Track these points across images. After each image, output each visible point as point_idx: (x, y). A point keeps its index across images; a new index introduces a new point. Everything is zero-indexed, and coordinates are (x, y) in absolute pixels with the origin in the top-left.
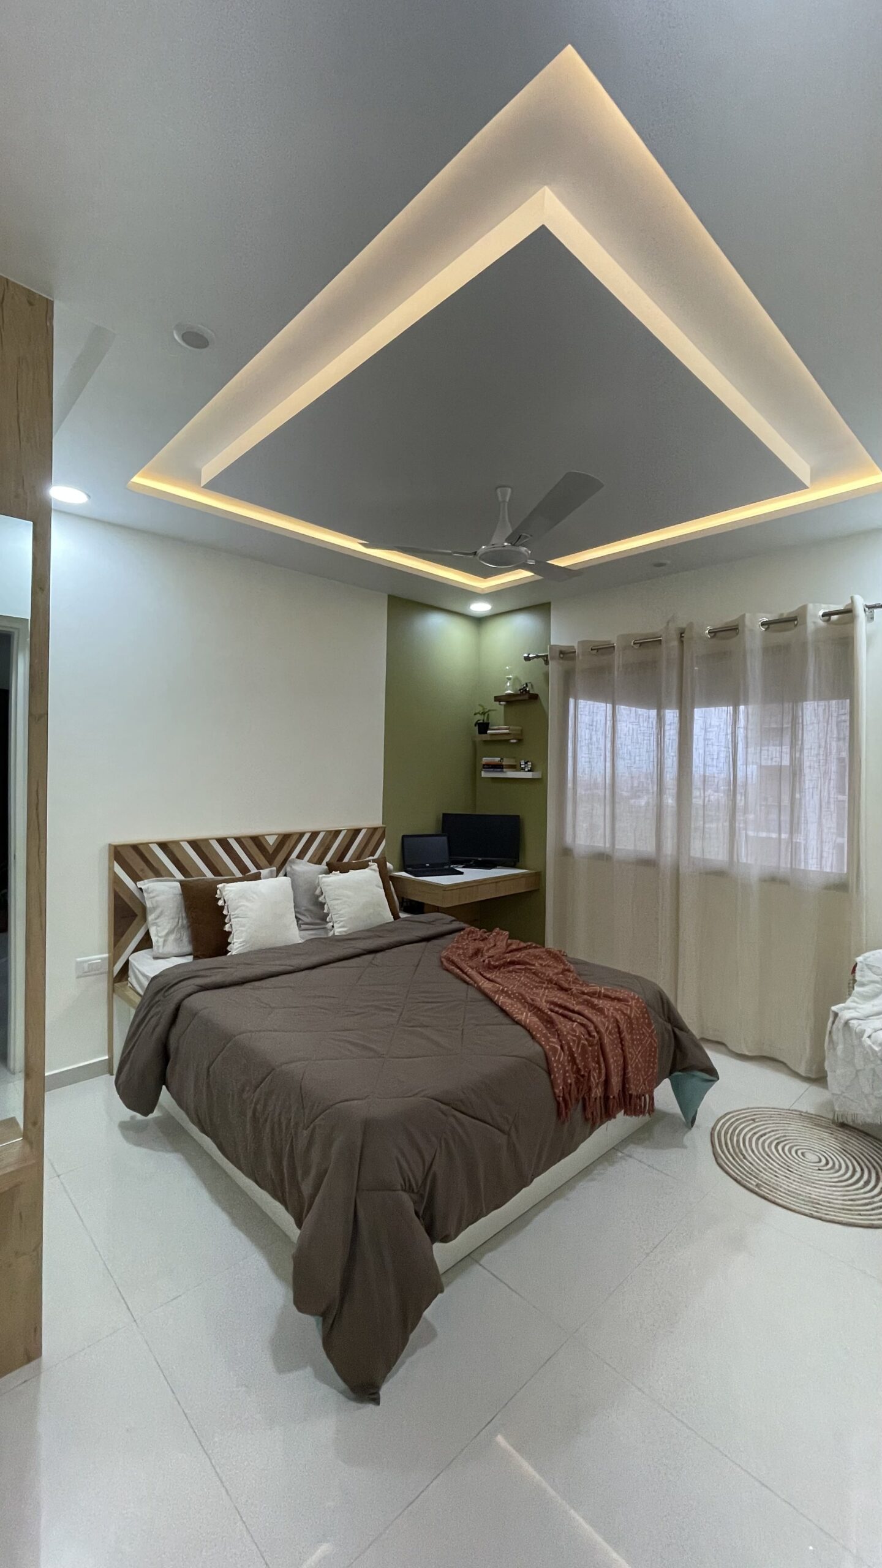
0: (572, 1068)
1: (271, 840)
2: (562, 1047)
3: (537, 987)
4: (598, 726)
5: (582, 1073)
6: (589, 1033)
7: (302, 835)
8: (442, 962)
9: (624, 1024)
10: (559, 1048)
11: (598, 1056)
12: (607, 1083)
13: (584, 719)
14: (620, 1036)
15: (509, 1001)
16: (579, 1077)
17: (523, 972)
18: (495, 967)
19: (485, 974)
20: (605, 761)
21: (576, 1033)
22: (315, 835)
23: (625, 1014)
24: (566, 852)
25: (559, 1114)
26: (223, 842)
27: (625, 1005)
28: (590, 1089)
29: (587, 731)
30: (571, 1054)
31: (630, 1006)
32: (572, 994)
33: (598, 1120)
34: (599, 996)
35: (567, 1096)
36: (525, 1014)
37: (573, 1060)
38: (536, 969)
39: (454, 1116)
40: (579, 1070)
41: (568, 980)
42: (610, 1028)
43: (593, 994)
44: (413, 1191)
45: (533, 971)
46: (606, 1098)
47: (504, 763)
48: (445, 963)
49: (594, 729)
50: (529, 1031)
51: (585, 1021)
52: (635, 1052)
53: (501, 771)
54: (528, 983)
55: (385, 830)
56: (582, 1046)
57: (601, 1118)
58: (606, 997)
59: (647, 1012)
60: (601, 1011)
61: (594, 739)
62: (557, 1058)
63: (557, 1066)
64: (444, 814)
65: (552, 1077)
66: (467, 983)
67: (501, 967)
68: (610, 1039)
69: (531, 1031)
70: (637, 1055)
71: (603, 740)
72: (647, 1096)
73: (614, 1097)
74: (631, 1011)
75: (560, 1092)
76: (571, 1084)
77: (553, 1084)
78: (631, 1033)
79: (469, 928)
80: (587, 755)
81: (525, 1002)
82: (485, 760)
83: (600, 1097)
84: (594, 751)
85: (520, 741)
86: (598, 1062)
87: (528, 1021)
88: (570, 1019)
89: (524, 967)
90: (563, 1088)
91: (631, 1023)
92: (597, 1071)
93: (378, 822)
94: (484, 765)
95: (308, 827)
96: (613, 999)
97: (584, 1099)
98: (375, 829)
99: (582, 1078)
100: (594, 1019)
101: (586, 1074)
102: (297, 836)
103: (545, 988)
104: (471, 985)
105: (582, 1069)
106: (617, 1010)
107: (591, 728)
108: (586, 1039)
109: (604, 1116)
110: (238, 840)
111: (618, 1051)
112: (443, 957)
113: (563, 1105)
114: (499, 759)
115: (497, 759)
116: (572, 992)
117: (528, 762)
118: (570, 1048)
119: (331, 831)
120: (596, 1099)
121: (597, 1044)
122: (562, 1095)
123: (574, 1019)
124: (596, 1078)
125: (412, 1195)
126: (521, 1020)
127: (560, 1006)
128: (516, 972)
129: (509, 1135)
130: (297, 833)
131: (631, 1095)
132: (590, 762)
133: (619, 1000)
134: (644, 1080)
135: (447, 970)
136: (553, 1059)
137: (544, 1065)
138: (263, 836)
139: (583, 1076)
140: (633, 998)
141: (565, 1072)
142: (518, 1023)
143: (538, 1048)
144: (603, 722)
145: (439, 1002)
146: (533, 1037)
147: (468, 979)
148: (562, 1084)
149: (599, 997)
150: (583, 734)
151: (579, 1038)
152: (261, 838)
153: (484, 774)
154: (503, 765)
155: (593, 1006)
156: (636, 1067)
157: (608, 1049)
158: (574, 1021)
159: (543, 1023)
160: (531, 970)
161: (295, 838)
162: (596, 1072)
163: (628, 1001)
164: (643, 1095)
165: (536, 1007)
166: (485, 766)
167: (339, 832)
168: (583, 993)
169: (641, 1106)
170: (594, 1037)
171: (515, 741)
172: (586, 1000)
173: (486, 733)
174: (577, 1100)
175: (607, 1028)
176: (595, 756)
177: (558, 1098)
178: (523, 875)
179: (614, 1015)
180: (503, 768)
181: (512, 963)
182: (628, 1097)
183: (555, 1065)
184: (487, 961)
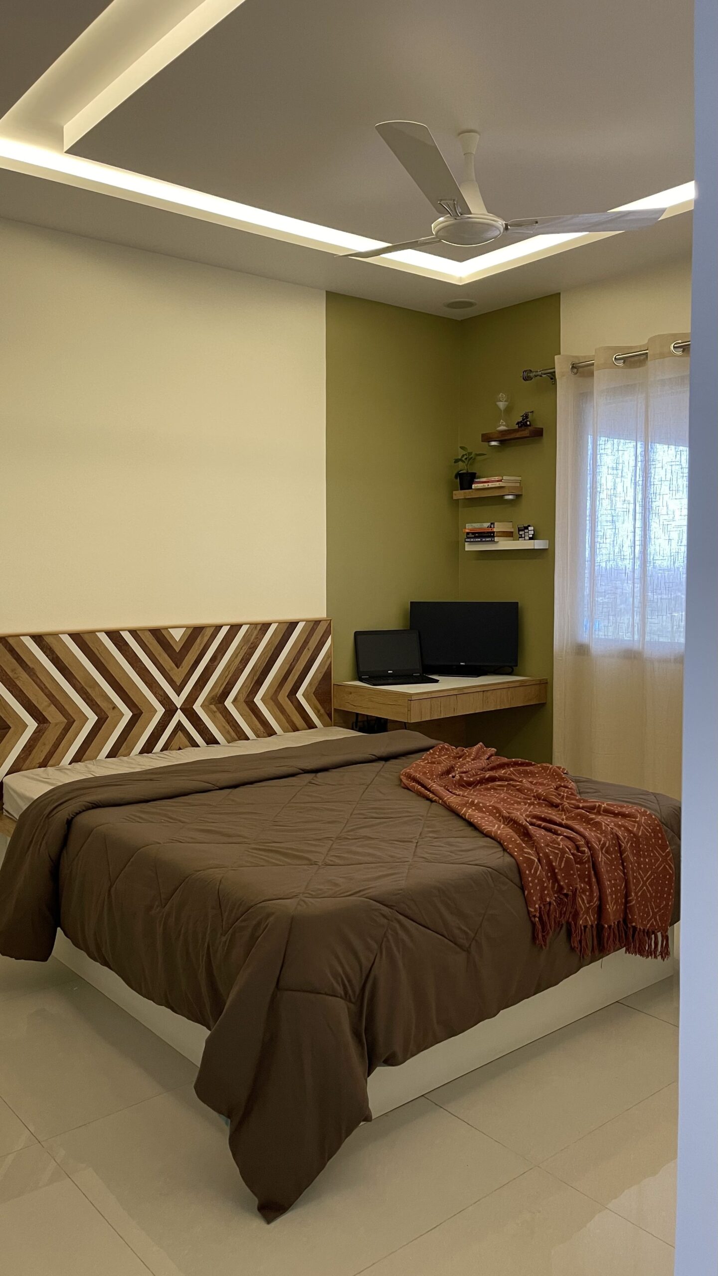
0: (553, 887)
1: (177, 635)
2: (539, 860)
3: (519, 803)
4: (625, 470)
5: (565, 891)
6: (578, 848)
7: (218, 628)
8: (401, 780)
9: (627, 842)
10: (536, 860)
11: (589, 876)
12: (600, 910)
13: (606, 460)
14: (621, 855)
15: (480, 815)
16: (562, 897)
17: (505, 789)
18: (469, 784)
19: (454, 791)
20: (635, 519)
21: (560, 846)
22: (235, 628)
23: (630, 832)
24: (582, 650)
25: (534, 938)
26: (115, 636)
27: (633, 821)
28: (576, 915)
29: (610, 477)
30: (552, 869)
31: (638, 823)
32: (563, 810)
33: (589, 952)
34: (598, 810)
35: (545, 917)
36: (497, 825)
37: (554, 877)
38: (522, 786)
39: (399, 922)
40: (561, 888)
41: (560, 795)
42: (607, 845)
43: (591, 809)
44: (350, 1001)
45: (518, 787)
46: (600, 928)
47: (495, 530)
48: (404, 780)
49: (620, 474)
50: (499, 843)
51: (573, 835)
52: (642, 878)
53: (491, 541)
54: (508, 798)
55: (330, 624)
56: (566, 861)
57: (593, 950)
58: (607, 812)
59: (660, 831)
60: (597, 825)
61: (619, 488)
62: (533, 871)
63: (532, 881)
64: (411, 603)
65: (526, 892)
66: (431, 801)
67: (476, 785)
68: (607, 858)
69: (502, 842)
70: (645, 883)
71: (633, 490)
72: (659, 934)
73: (610, 927)
74: (639, 828)
75: (535, 911)
76: (550, 903)
77: (527, 902)
78: (638, 855)
79: (441, 744)
80: (609, 512)
81: (499, 816)
82: (469, 527)
83: (592, 926)
84: (619, 505)
85: (518, 496)
86: (589, 883)
87: (499, 832)
88: (555, 833)
89: (506, 783)
90: (540, 908)
91: (638, 843)
92: (588, 894)
93: (320, 612)
94: (468, 533)
95: (226, 618)
96: (616, 815)
97: (568, 924)
98: (317, 622)
99: (566, 899)
100: (587, 834)
101: (570, 893)
102: (212, 629)
103: (530, 804)
104: (435, 801)
105: (565, 886)
106: (619, 826)
107: (615, 472)
108: (573, 854)
109: (597, 952)
110: (133, 632)
111: (618, 874)
112: (402, 775)
113: (539, 926)
114: (489, 524)
115: (486, 525)
116: (563, 808)
117: (529, 526)
118: (550, 863)
119: (256, 624)
120: (585, 927)
121: (588, 861)
122: (538, 915)
123: (559, 832)
124: (586, 902)
125: (349, 1004)
126: (491, 831)
127: (544, 820)
128: (495, 789)
129: (468, 951)
130: (210, 626)
131: (635, 928)
132: (613, 521)
133: (624, 816)
134: (655, 914)
135: (406, 788)
136: (527, 872)
137: (517, 880)
138: (166, 628)
139: (566, 895)
140: (644, 814)
141: (543, 889)
142: (487, 835)
143: (508, 859)
144: (632, 463)
145: (392, 818)
146: (505, 850)
147: (431, 795)
148: (539, 902)
149: (598, 813)
150: (603, 481)
151: (563, 852)
152: (164, 632)
153: (468, 547)
154: (493, 532)
155: (588, 821)
156: (644, 895)
157: (603, 869)
158: (560, 835)
159: (519, 836)
160: (514, 786)
161: (209, 632)
162: (585, 895)
163: (636, 818)
164: (653, 933)
165: (512, 820)
166: (471, 535)
167: (269, 625)
168: (578, 808)
169: (650, 946)
170: (583, 852)
171: (510, 497)
172: (580, 814)
173: (471, 488)
174: (559, 925)
175: (604, 844)
176: (621, 513)
177: (533, 919)
178: (522, 684)
179: (614, 831)
180: (494, 537)
181: (492, 779)
182: (631, 930)
183: (530, 879)
184: (458, 777)
